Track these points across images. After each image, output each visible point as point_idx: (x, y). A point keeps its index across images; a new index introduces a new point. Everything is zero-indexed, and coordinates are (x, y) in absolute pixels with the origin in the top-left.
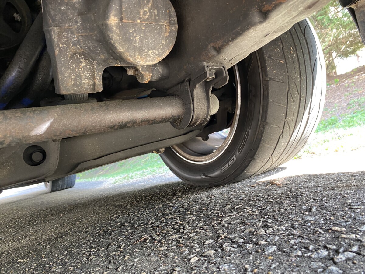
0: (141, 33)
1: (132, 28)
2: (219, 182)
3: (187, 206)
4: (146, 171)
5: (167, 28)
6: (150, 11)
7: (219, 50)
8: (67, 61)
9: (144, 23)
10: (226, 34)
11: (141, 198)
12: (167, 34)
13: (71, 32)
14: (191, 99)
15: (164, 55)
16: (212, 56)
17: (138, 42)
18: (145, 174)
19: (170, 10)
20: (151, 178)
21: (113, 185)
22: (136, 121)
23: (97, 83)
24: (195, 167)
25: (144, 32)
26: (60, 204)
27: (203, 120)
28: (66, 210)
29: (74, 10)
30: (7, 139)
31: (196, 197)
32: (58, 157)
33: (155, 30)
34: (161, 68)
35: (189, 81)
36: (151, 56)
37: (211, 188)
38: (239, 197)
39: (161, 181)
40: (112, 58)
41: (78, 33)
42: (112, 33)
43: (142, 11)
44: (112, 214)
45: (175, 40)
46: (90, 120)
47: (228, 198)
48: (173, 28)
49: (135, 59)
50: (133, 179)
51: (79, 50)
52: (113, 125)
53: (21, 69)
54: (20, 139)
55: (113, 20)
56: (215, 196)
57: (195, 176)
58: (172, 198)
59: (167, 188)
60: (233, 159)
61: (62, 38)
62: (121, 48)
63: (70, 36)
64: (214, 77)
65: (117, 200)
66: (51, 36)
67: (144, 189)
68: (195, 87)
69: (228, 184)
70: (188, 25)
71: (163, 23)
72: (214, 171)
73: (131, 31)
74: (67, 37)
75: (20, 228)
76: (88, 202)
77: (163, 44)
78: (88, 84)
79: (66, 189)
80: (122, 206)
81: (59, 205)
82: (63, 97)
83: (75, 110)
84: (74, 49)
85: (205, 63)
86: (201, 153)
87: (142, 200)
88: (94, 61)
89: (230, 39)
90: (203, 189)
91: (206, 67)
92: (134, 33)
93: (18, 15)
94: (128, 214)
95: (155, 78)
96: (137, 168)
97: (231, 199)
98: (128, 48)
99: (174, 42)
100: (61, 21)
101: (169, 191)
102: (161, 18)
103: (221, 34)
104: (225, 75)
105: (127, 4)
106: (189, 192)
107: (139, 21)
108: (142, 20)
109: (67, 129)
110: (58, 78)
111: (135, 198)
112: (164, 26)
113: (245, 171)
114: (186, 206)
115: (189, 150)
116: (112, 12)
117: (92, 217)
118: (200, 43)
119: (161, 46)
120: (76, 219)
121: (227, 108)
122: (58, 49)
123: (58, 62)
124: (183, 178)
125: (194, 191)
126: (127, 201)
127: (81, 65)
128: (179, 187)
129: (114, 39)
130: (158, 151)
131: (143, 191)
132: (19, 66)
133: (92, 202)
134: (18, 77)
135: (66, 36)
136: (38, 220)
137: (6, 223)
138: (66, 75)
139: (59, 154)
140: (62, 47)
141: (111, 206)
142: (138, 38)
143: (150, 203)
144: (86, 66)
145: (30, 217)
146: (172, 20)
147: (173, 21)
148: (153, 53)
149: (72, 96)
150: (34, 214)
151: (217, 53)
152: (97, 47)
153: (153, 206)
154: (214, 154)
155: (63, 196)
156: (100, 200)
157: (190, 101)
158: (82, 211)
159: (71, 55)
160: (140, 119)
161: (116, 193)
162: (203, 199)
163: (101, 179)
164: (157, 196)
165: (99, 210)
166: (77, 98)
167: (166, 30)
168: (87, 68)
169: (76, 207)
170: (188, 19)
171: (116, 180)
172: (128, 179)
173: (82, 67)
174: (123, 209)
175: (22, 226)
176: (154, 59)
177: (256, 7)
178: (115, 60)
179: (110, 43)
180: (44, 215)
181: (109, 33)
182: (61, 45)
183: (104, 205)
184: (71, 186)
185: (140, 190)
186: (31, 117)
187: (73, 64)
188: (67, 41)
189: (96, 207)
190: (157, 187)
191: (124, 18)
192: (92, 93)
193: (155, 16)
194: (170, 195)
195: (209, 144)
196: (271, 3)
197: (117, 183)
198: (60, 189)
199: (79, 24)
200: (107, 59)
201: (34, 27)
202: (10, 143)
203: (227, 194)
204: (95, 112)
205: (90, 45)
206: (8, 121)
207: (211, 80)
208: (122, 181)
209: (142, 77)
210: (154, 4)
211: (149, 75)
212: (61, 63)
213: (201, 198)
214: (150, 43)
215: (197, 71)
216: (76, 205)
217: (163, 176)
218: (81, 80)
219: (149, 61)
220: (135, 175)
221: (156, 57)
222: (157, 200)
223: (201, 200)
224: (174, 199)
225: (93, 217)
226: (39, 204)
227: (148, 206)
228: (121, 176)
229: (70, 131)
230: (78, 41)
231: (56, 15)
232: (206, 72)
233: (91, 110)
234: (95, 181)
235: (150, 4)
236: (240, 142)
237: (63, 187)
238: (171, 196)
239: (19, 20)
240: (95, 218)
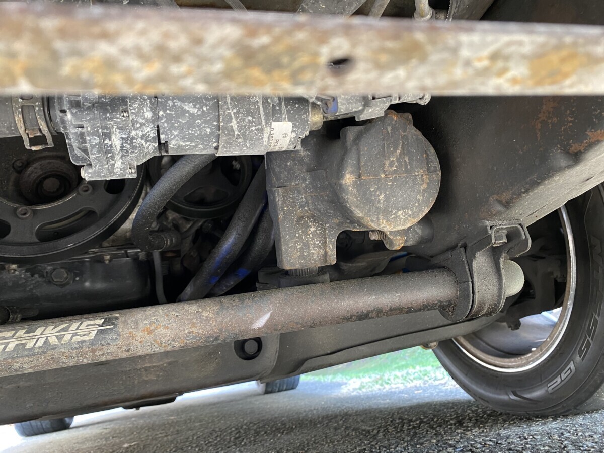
0: (386, 190)
1: (373, 185)
2: (545, 409)
3: (479, 450)
4: (414, 371)
5: (424, 179)
6: (398, 160)
7: (507, 205)
8: (292, 227)
9: (390, 177)
10: (516, 183)
11: (402, 422)
12: (425, 186)
13: (298, 192)
14: (469, 274)
15: (422, 214)
16: (496, 213)
17: (382, 202)
18: (412, 378)
19: (428, 152)
20: (420, 386)
21: (358, 392)
22: (382, 310)
23: (330, 252)
24: (497, 377)
25: (391, 188)
26: (276, 416)
27: (492, 308)
28: (285, 427)
29: (302, 165)
30: (222, 334)
31: (499, 435)
32: (277, 349)
33: (406, 183)
34: (420, 228)
35: (465, 247)
36: (401, 219)
37: (529, 419)
38: (581, 445)
39: (438, 395)
40: (349, 221)
41: (306, 192)
42: (347, 195)
43: (387, 162)
44: (353, 444)
45: (438, 192)
46: (320, 309)
47: (559, 444)
48: (434, 176)
49: (379, 225)
50: (390, 384)
51: (307, 212)
52: (349, 315)
53: (239, 234)
54: (236, 334)
55: (348, 179)
56: (535, 437)
57: (497, 394)
58: (455, 430)
59: (448, 409)
60: (570, 368)
61: (287, 199)
62: (358, 212)
63: (297, 196)
64: (505, 240)
65: (363, 421)
66: (274, 198)
67: (408, 407)
68: (474, 257)
69: (564, 416)
70: (458, 169)
71: (418, 172)
72: (532, 388)
73: (372, 190)
74: (293, 198)
75: (222, 448)
76: (319, 418)
77: (419, 200)
78: (318, 254)
79: (286, 390)
80: (370, 433)
81: (276, 418)
82: (287, 273)
83: (300, 294)
84: (301, 213)
85: (487, 222)
86: (506, 350)
87: (402, 427)
88: (325, 225)
89: (523, 190)
90: (513, 420)
91: (489, 228)
92: (376, 192)
93: (237, 162)
94: (379, 449)
95: (411, 242)
96: (398, 363)
97: (565, 447)
98: (370, 211)
99: (437, 195)
100: (286, 179)
101: (451, 415)
102: (414, 166)
103: (508, 184)
104: (524, 237)
105: (366, 156)
106: (486, 423)
107: (383, 176)
108: (387, 173)
109: (291, 322)
110: (281, 249)
111: (391, 421)
112: (420, 176)
113: (596, 394)
114: (477, 449)
115: (484, 344)
116: (347, 169)
117: (322, 445)
118: (477, 195)
119: (416, 203)
120: (300, 446)
121: (552, 273)
122: (282, 213)
123: (282, 229)
124: (476, 395)
125: (496, 422)
126: (379, 425)
127: (309, 230)
128: (469, 411)
129: (350, 202)
130: (426, 346)
131: (406, 410)
132: (237, 232)
133: (324, 420)
134: (235, 244)
135: (291, 196)
136: (247, 439)
137: (204, 436)
138: (290, 245)
139: (278, 343)
140: (286, 211)
141: (353, 430)
142: (382, 197)
143: (415, 434)
144: (315, 231)
145: (236, 432)
146: (431, 166)
147: (434, 167)
148: (404, 214)
149: (298, 271)
150: (241, 428)
151: (504, 209)
152: (330, 209)
153: (421, 441)
154: (531, 357)
155: (282, 402)
156: (336, 416)
157: (468, 278)
158: (309, 434)
159: (297, 219)
160: (387, 306)
161: (361, 408)
162: (511, 441)
163: (339, 378)
164: (429, 423)
165: (335, 435)
166: (304, 273)
167: (423, 181)
168: (317, 233)
169: (300, 424)
170: (458, 159)
171: (363, 384)
172: (382, 385)
173: (310, 233)
174: (371, 438)
175: (226, 445)
176: (406, 221)
177: (559, 146)
178: (352, 224)
179: (346, 206)
180: (255, 430)
181: (344, 195)
182: (285, 208)
183: (342, 427)
184: (293, 387)
185: (400, 408)
186: (250, 306)
187: (300, 230)
188: (293, 202)
189: (330, 429)
190: (429, 405)
191: (363, 174)
192: (323, 265)
193: (406, 165)
194: (451, 425)
195: (523, 335)
196: (582, 143)
197: (364, 390)
198: (277, 390)
199: (307, 183)
200: (343, 223)
201: (255, 182)
202: (225, 338)
203: (559, 437)
204: (325, 298)
205: (321, 207)
206: (225, 311)
207: (501, 244)
208: (372, 387)
209: (391, 243)
210: (403, 150)
211: (402, 239)
212: (285, 231)
213: (508, 438)
214: (400, 201)
215: (475, 233)
216: (300, 421)
217: (442, 384)
218: (309, 250)
219: (398, 226)
220: (394, 379)
221: (409, 218)
222: (427, 431)
223: (508, 441)
224: (458, 434)
225: (325, 446)
226: (248, 412)
227: (412, 440)
228: (370, 377)
229: (294, 324)
230: (306, 203)
231: (280, 172)
232: (490, 235)
233: (321, 294)
234: (329, 381)
235: (399, 152)
236: (581, 338)
237: (281, 388)
238: (453, 427)
239: (238, 168)
240: (327, 449)
